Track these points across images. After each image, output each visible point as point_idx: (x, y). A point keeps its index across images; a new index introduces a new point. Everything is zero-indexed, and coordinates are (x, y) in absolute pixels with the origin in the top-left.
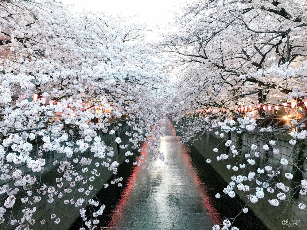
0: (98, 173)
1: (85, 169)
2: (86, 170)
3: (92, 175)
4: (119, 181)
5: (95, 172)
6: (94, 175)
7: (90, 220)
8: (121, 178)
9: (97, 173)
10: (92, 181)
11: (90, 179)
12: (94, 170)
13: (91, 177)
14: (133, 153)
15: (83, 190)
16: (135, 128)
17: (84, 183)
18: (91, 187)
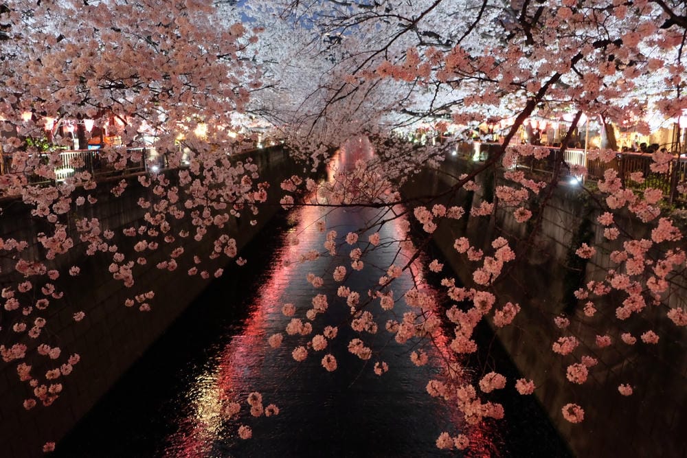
0: (57, 291)
1: (24, 284)
2: (26, 288)
3: (44, 297)
4: (144, 299)
5: (48, 289)
6: (49, 297)
7: (43, 386)
8: (152, 292)
9: (54, 292)
10: (41, 308)
11: (37, 305)
12: (48, 285)
13: (39, 301)
14: (157, 244)
15: (23, 326)
16: (158, 191)
17: (25, 313)
18: (39, 320)
